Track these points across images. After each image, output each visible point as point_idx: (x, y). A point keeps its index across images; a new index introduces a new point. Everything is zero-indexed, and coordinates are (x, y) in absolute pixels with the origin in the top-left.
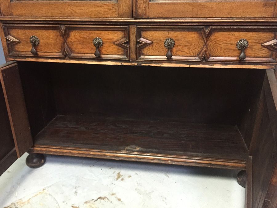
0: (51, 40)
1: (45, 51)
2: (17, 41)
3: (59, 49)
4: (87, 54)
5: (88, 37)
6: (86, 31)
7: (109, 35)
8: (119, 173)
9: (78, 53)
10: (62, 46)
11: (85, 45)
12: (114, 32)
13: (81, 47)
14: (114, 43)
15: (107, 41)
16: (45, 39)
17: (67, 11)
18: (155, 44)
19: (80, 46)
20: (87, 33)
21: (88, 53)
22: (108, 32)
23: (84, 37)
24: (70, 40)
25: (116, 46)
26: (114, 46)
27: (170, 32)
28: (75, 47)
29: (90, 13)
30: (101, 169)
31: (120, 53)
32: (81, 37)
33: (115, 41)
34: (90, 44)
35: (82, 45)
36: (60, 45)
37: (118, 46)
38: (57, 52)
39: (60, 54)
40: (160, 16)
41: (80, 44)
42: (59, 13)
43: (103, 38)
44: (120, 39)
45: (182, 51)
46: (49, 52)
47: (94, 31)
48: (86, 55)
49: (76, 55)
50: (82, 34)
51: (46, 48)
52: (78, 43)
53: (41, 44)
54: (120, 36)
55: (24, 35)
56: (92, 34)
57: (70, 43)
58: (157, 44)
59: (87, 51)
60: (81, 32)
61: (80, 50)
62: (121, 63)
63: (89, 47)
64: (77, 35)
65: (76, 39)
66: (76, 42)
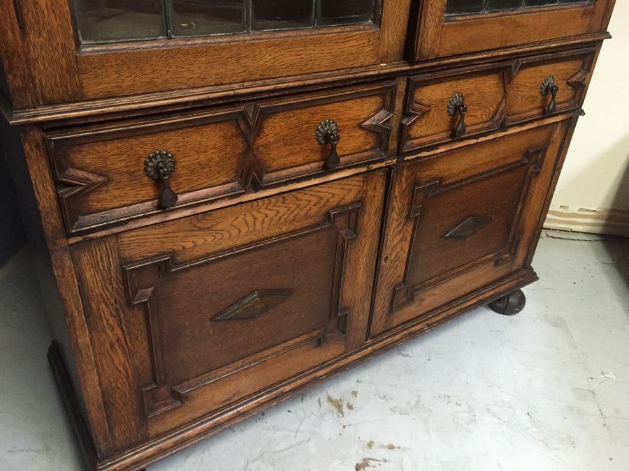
0: (213, 151)
1: (190, 186)
2: (100, 179)
3: (230, 173)
4: (300, 167)
5: (307, 123)
6: (304, 111)
7: (351, 108)
8: (330, 399)
9: (280, 170)
10: (239, 163)
11: (297, 146)
12: (364, 99)
13: (287, 153)
14: (360, 127)
15: (347, 123)
16: (192, 153)
17: (262, 62)
18: (434, 110)
19: (285, 151)
20: (305, 115)
21: (302, 162)
22: (352, 102)
23: (296, 127)
24: (261, 140)
25: (363, 132)
26: (360, 132)
27: (461, 82)
28: (271, 156)
29: (317, 63)
30: (289, 411)
31: (368, 147)
32: (289, 129)
33: (361, 121)
34: (308, 139)
35: (289, 148)
36: (234, 160)
37: (366, 131)
38: (224, 180)
39: (231, 185)
40: (456, 51)
41: (285, 145)
42: (239, 71)
43: (339, 119)
44: (372, 114)
45: (471, 116)
46: (203, 186)
48: (297, 169)
49: (274, 175)
50: (295, 118)
51: (196, 178)
52: (282, 143)
53: (180, 171)
54: (375, 107)
55: (124, 157)
56: (317, 114)
57: (261, 149)
58: (436, 110)
59: (299, 159)
60: (292, 115)
61: (284, 160)
62: (368, 168)
63: (305, 148)
64: (280, 123)
65: (277, 135)
66: (276, 142)
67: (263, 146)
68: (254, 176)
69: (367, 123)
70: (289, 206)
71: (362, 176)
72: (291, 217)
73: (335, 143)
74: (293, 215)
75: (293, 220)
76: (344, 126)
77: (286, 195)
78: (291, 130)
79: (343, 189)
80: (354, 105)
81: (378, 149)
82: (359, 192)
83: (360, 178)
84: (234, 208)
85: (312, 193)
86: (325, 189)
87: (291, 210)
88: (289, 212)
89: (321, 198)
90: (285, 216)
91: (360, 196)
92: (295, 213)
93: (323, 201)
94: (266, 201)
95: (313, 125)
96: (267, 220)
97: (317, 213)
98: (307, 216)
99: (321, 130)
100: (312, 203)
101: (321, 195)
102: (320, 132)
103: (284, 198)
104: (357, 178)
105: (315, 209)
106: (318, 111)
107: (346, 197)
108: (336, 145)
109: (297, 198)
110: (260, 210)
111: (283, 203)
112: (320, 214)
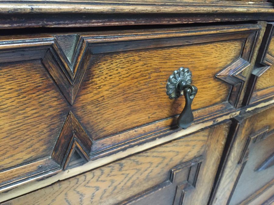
3: (37, 145)
5: (157, 70)
9: (116, 133)
10: (51, 130)
11: (141, 102)
13: (128, 111)
14: (216, 78)
15: (202, 72)
22: (211, 46)
23: (142, 76)
25: (217, 83)
26: (213, 83)
28: (105, 116)
31: (219, 100)
32: (133, 78)
33: (217, 70)
34: (156, 92)
35: (132, 104)
36: (43, 126)
37: (219, 83)
38: (27, 157)
41: (126, 100)
43: (195, 67)
44: (229, 63)
47: (178, 50)
49: (108, 141)
50: (141, 63)
52: (121, 99)
54: (233, 55)
56: (170, 59)
57: (89, 107)
59: (143, 117)
60: (137, 58)
61: (123, 120)
62: (214, 121)
63: (151, 104)
64: (120, 70)
65: (113, 86)
66: (111, 97)
67: (92, 103)
68: (77, 147)
69: (223, 73)
70: (127, 172)
71: (207, 130)
72: (129, 184)
73: (191, 97)
74: (131, 181)
75: (131, 186)
76: (199, 76)
77: (123, 161)
78: (136, 80)
79: (188, 145)
80: (213, 50)
81: (227, 102)
82: (202, 146)
83: (206, 133)
84: (48, 190)
85: (155, 154)
86: (170, 147)
87: (130, 176)
88: (127, 179)
89: (164, 158)
90: (122, 184)
91: (203, 150)
92: (134, 178)
93: (166, 161)
94: (98, 172)
95: (163, 73)
96: (99, 193)
97: (159, 173)
98: (147, 179)
99: (173, 80)
100: (155, 165)
101: (164, 154)
102: (172, 83)
103: (121, 165)
104: (202, 133)
105: (157, 170)
106: (172, 55)
107: (190, 154)
108: (192, 100)
109: (137, 162)
110: (89, 185)
111: (120, 170)
112: (162, 174)
